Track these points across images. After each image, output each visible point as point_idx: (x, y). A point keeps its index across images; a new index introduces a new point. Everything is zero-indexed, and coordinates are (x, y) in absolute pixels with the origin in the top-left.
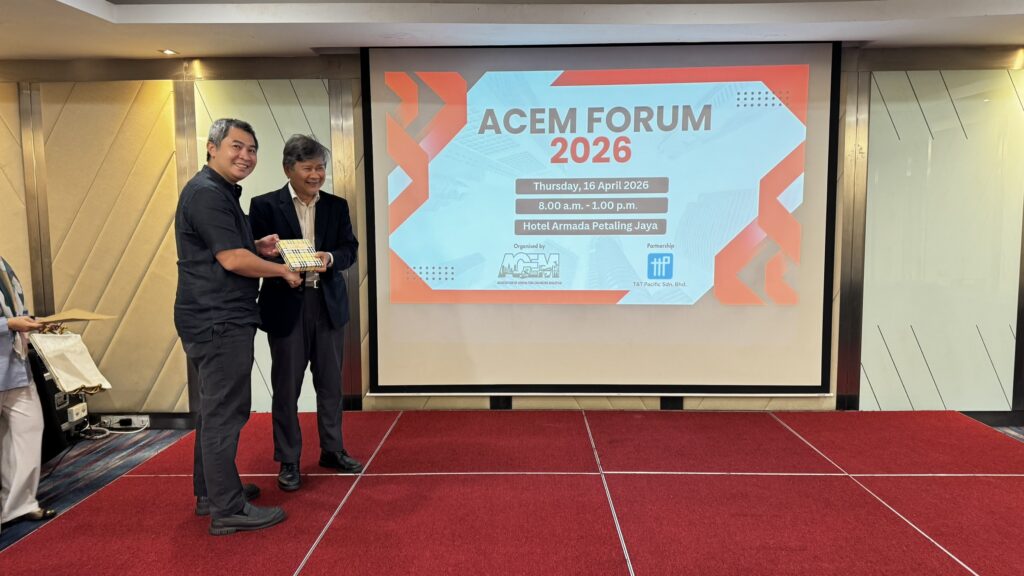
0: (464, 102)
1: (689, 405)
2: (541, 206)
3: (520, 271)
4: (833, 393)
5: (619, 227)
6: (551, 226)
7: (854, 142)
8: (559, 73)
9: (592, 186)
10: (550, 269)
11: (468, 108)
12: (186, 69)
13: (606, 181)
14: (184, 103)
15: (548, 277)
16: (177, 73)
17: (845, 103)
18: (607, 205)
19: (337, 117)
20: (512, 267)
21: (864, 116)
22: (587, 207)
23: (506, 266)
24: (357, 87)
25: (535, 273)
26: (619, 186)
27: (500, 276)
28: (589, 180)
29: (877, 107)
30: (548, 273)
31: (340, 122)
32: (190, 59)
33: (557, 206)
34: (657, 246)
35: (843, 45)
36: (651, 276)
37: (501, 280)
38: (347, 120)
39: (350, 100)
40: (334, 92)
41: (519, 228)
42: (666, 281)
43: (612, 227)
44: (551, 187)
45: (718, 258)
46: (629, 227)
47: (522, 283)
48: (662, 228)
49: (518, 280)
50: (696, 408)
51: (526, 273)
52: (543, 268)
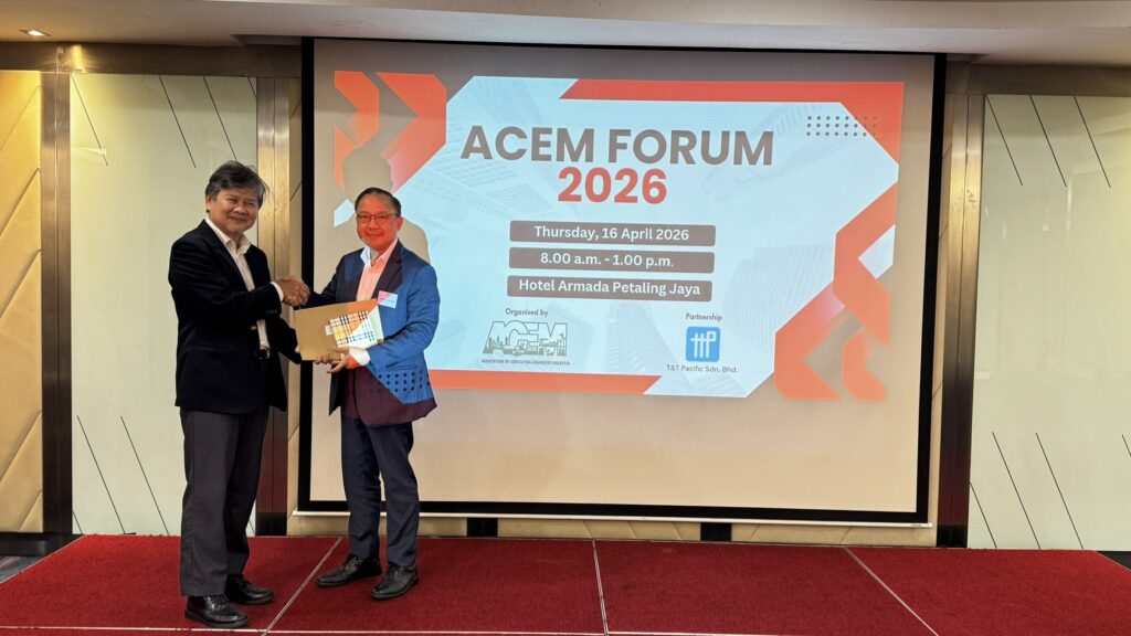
0: (442, 115)
1: (739, 535)
2: (544, 258)
3: (513, 345)
4: (932, 524)
5: (649, 289)
6: (557, 286)
7: (963, 184)
8: (572, 82)
9: (613, 233)
10: (554, 345)
11: (448, 123)
12: (60, 57)
13: (632, 227)
14: (55, 104)
15: (552, 354)
16: (48, 63)
17: (951, 134)
18: (633, 260)
19: (267, 129)
20: (503, 340)
21: (975, 152)
22: (605, 260)
23: (495, 338)
24: (295, 87)
25: (534, 349)
26: (649, 234)
27: (488, 351)
28: (610, 226)
29: (993, 140)
30: (552, 349)
31: (271, 133)
32: (67, 44)
33: (565, 259)
34: (699, 317)
35: (948, 59)
36: (690, 357)
37: (486, 357)
38: (280, 131)
39: (286, 105)
40: (263, 95)
41: (514, 288)
42: (711, 364)
43: (639, 289)
44: (558, 233)
45: (780, 335)
46: (662, 291)
47: (516, 362)
48: (705, 292)
49: (509, 357)
50: (748, 540)
51: (521, 348)
52: (545, 342)
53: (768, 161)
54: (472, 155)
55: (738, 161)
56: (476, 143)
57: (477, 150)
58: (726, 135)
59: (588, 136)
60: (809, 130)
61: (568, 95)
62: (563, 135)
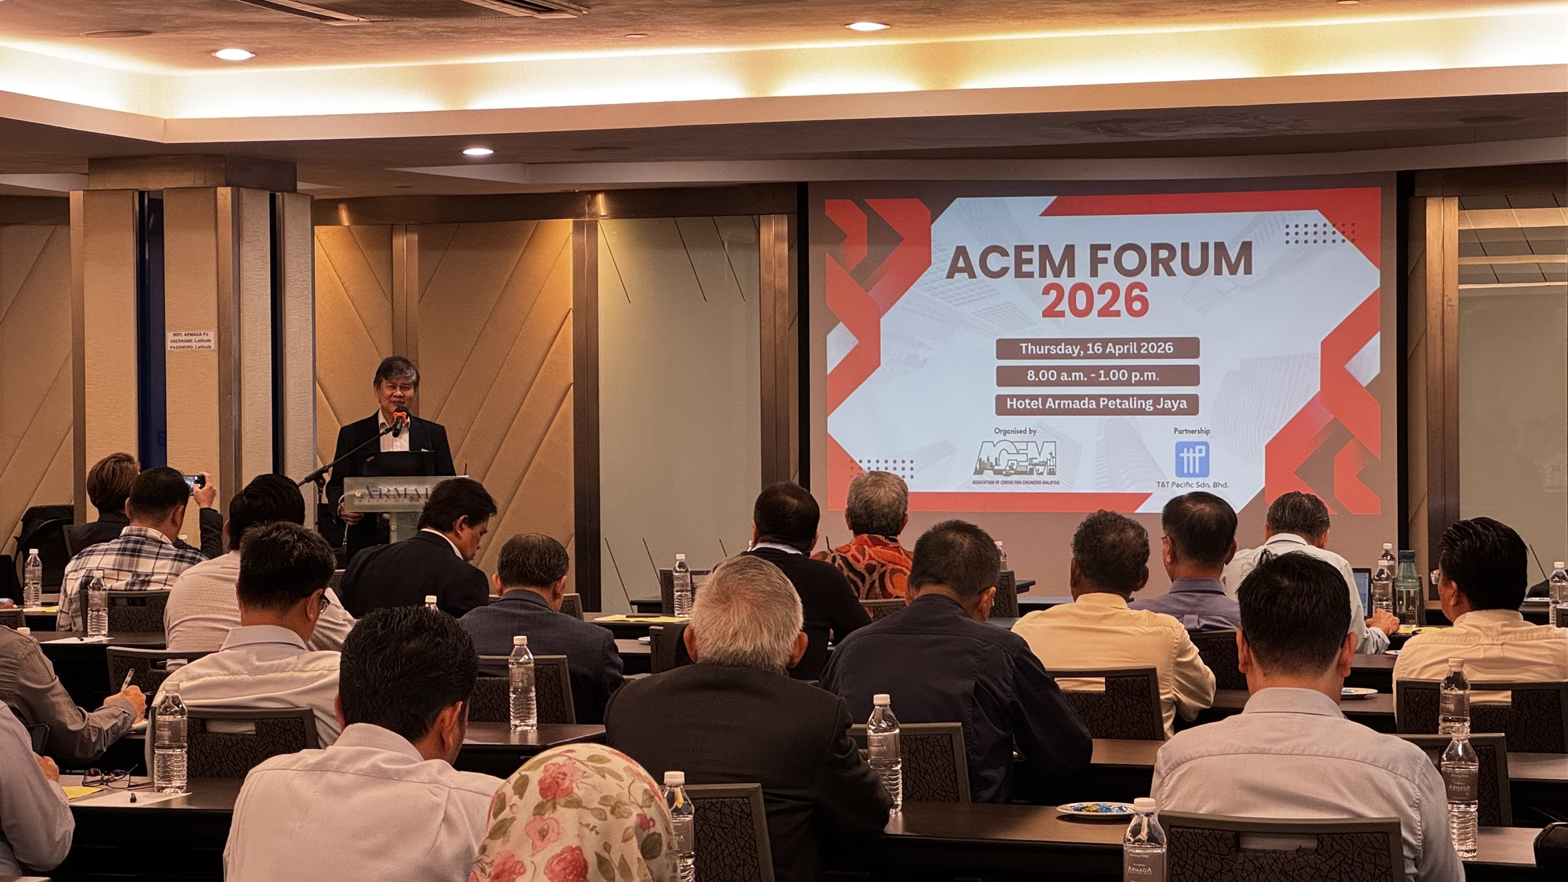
0: (927, 237)
2: (1031, 375)
5: (1136, 404)
6: (1044, 404)
7: (1440, 291)
8: (1051, 199)
9: (1098, 348)
10: (1044, 464)
11: (933, 245)
12: (589, 205)
13: (1117, 342)
15: (1042, 473)
16: (579, 211)
18: (1119, 375)
20: (993, 460)
22: (1092, 377)
23: (984, 459)
25: (1024, 469)
26: (1133, 348)
27: (977, 472)
28: (1094, 341)
30: (1041, 469)
32: (594, 193)
33: (1051, 376)
34: (1187, 431)
36: (1180, 473)
37: (977, 478)
40: (764, 231)
41: (1002, 407)
42: (1201, 480)
43: (1126, 405)
44: (1044, 350)
45: (1269, 447)
46: (1149, 406)
48: (1192, 406)
49: (1000, 478)
51: (1011, 468)
52: (1035, 461)
53: (1248, 271)
54: (957, 275)
55: (1218, 272)
56: (960, 264)
57: (961, 270)
58: (1205, 246)
59: (1069, 251)
60: (1288, 238)
61: (1048, 212)
62: (1045, 251)
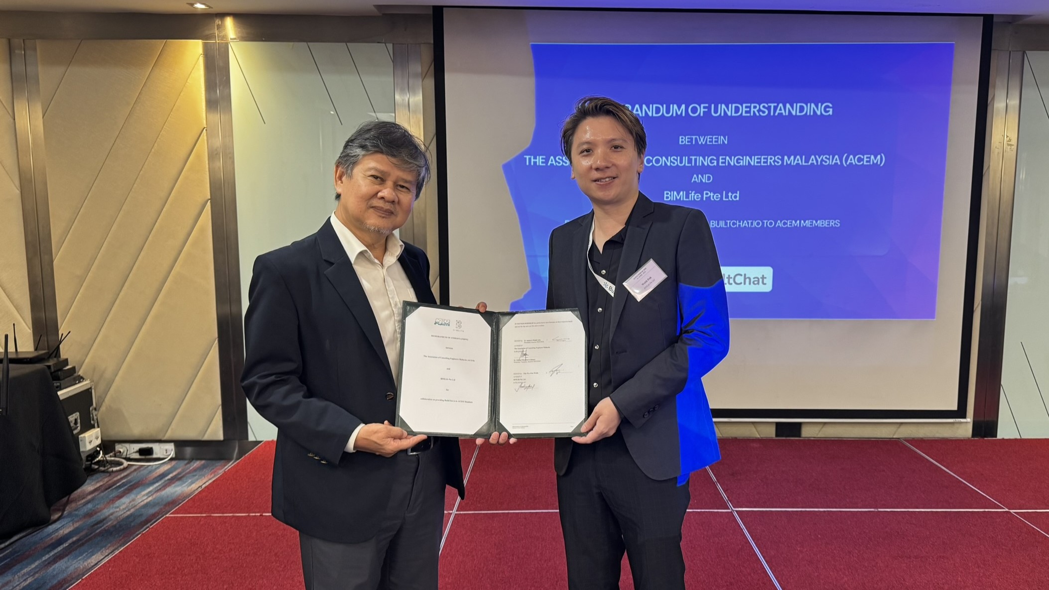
1: (808, 432)
4: (969, 419)
7: (1003, 131)
12: (219, 27)
14: (216, 70)
16: (207, 32)
17: (994, 87)
21: (1014, 102)
24: (427, 54)
29: (1030, 93)
31: (406, 97)
32: (222, 15)
35: (995, 20)
38: (414, 95)
40: (400, 60)
50: (815, 436)
